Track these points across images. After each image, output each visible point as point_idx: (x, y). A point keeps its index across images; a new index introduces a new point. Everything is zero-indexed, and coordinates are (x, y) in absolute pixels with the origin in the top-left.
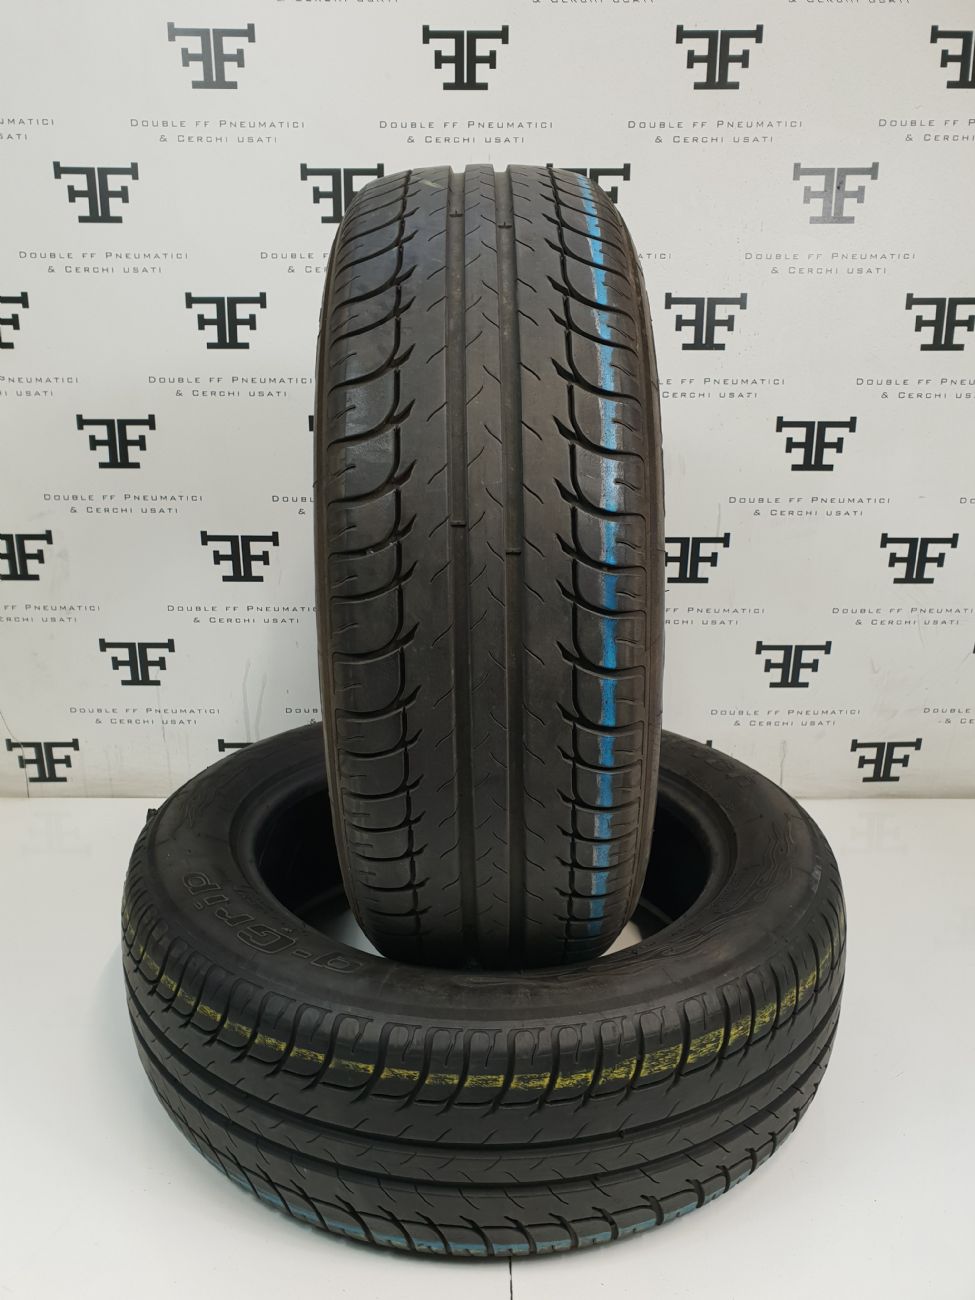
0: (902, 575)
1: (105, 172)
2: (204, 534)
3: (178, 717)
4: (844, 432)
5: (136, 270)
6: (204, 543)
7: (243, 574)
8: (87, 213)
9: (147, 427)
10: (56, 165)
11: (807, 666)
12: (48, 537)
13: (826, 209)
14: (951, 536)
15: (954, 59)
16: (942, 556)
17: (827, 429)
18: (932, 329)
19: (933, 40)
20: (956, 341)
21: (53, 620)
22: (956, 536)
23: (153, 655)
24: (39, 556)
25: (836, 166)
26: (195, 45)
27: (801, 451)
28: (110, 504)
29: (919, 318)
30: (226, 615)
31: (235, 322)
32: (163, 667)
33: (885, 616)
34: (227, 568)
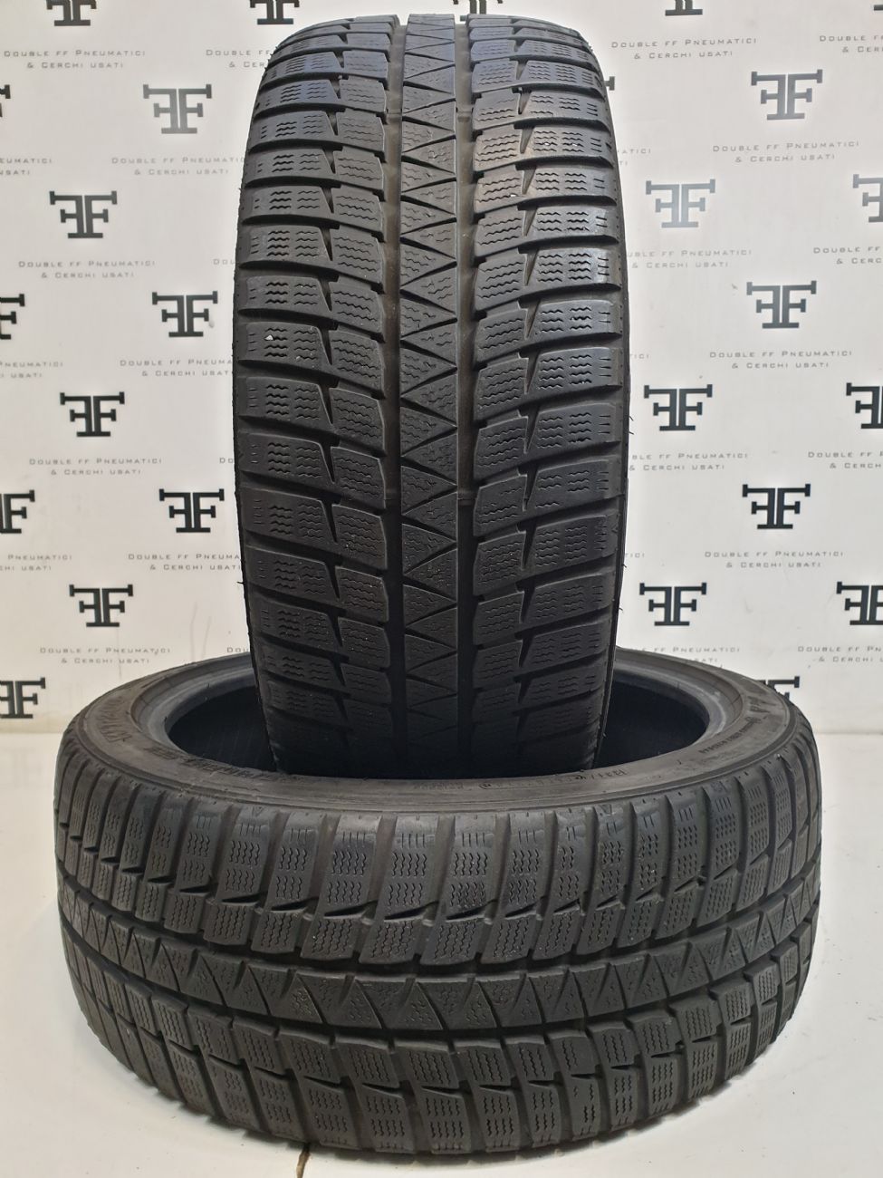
0: (765, 522)
1: (90, 199)
2: (161, 491)
3: (133, 656)
4: (702, 397)
5: (113, 275)
6: (162, 499)
7: (193, 526)
8: (75, 230)
9: (118, 402)
10: (52, 194)
11: (686, 605)
12: (31, 496)
13: (675, 215)
14: (804, 486)
15: (772, 97)
16: (798, 504)
17: (689, 397)
18: (770, 312)
19: (754, 83)
20: (792, 320)
21: (31, 568)
22: (808, 486)
23: (114, 599)
24: (23, 513)
25: (681, 183)
26: (165, 101)
27: (667, 414)
28: (85, 467)
29: (759, 302)
30: (177, 562)
31: (192, 315)
32: (123, 610)
33: (752, 558)
34: (180, 520)
